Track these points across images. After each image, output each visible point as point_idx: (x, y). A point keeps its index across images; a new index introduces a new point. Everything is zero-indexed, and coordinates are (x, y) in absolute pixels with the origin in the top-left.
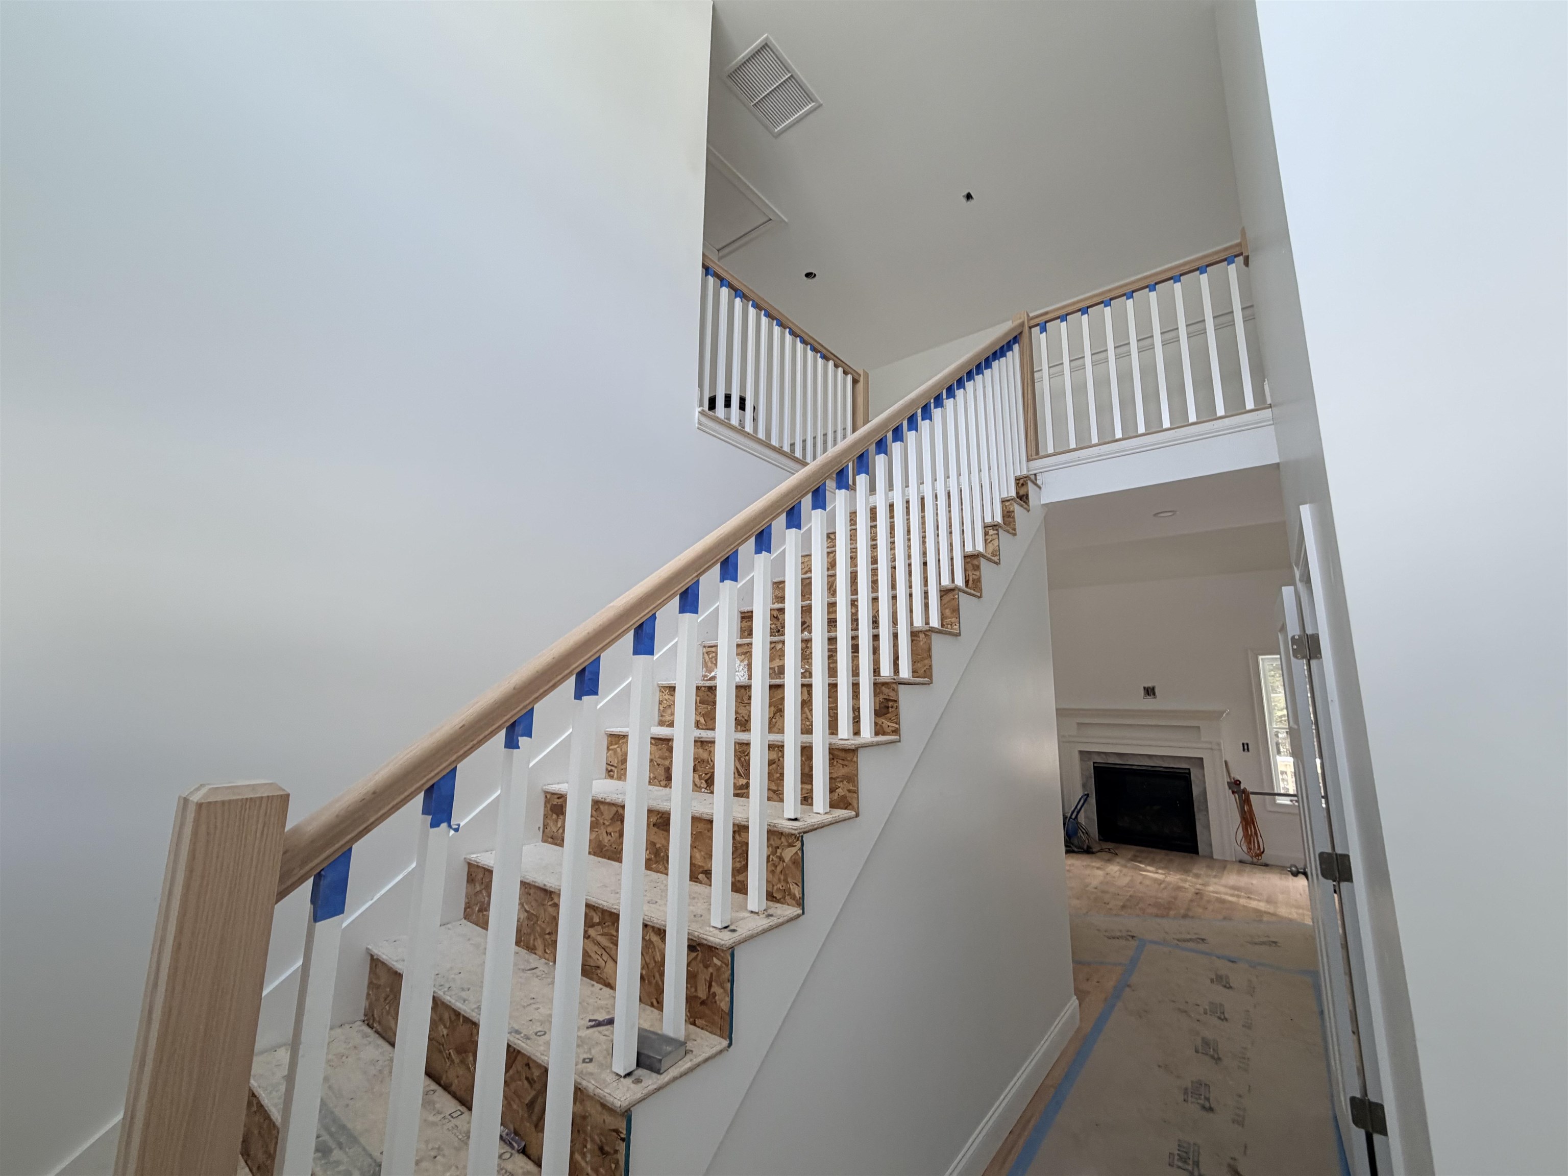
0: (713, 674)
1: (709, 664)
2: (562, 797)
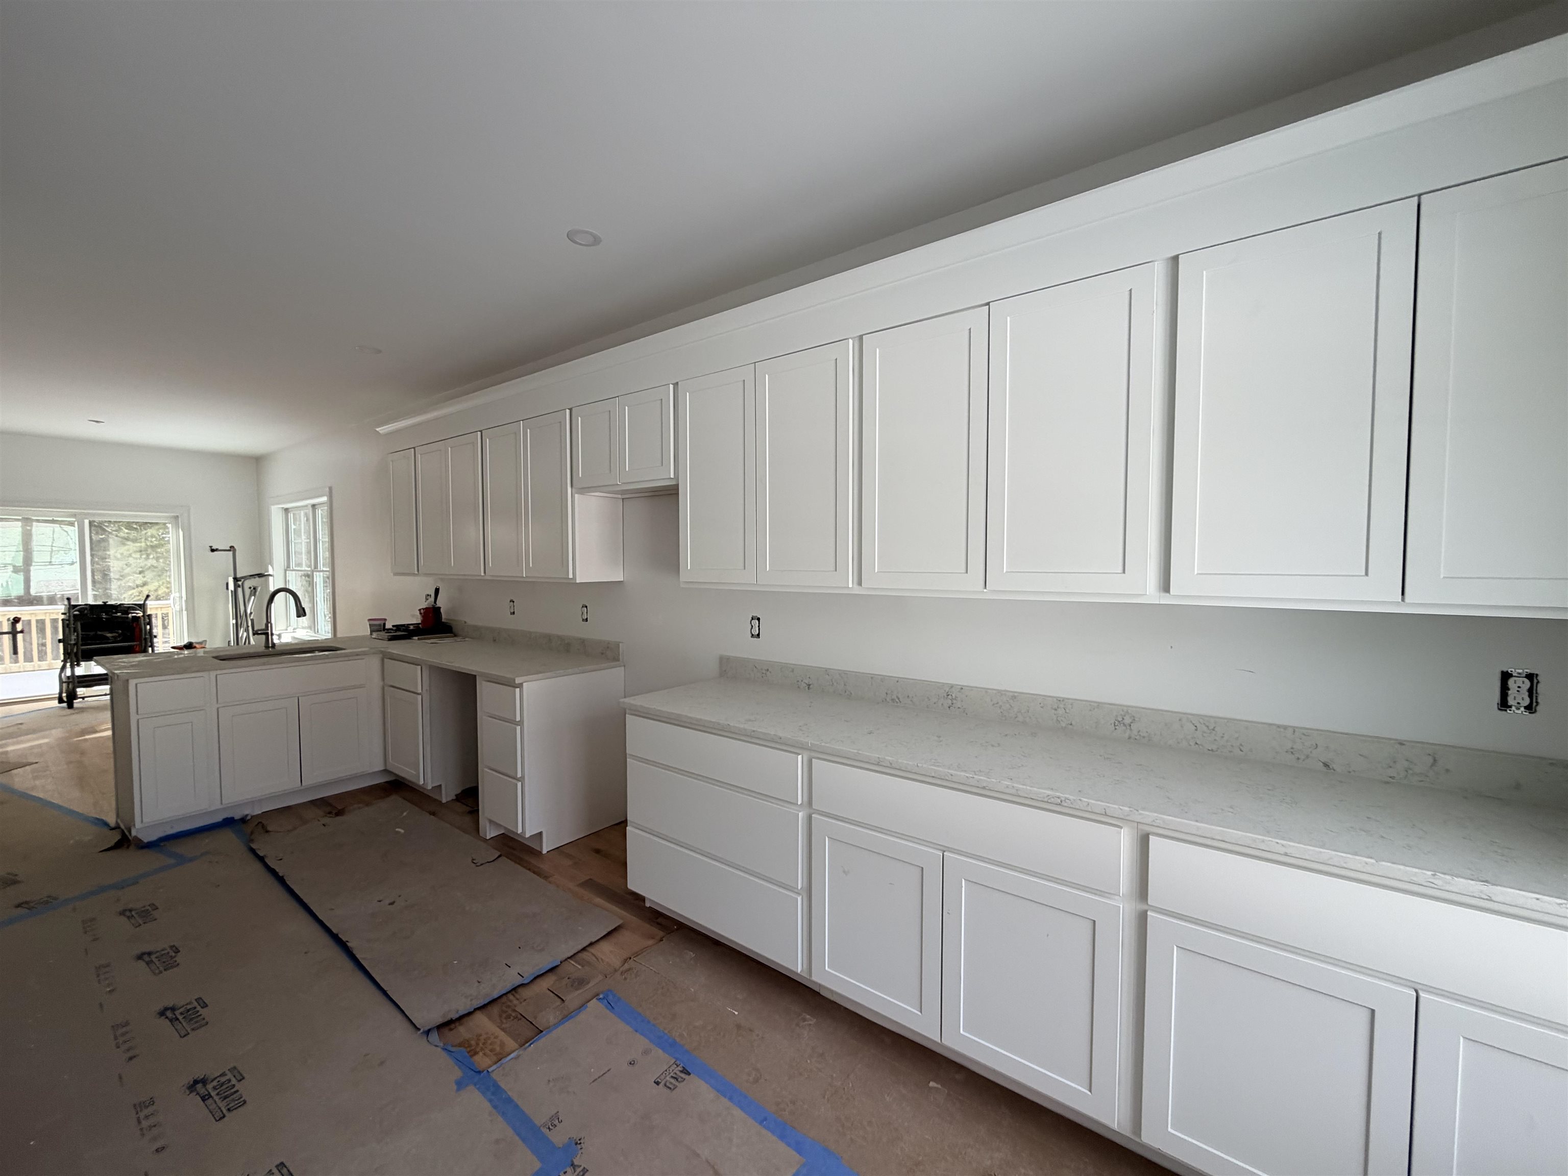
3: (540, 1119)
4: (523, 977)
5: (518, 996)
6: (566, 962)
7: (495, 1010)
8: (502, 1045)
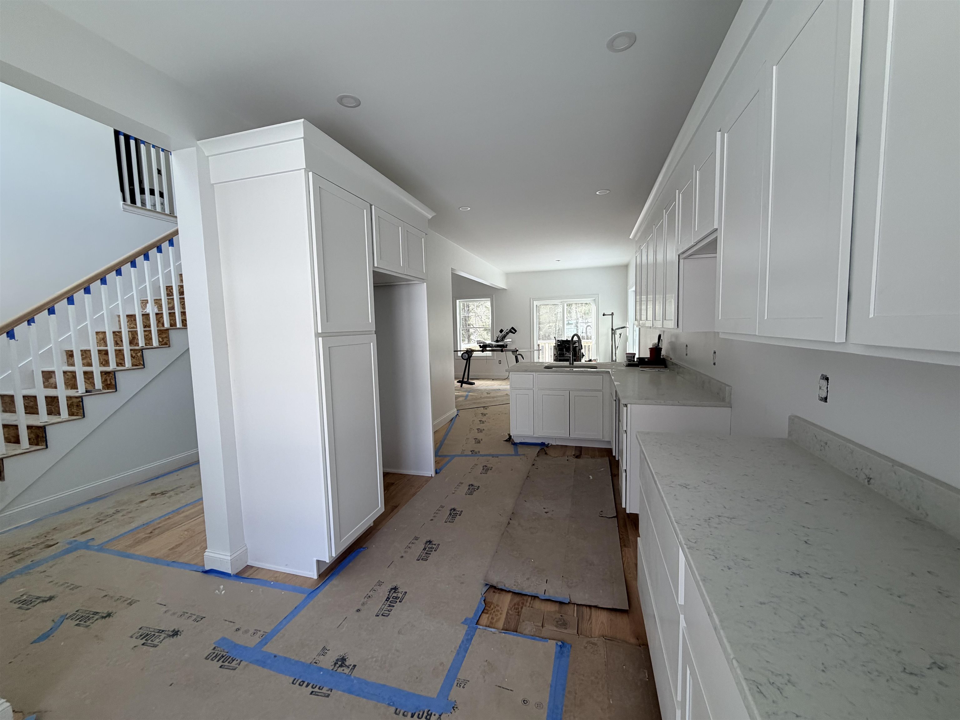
0: (145, 311)
1: (143, 307)
2: (72, 351)
3: (461, 676)
4: (545, 594)
5: (532, 602)
6: (573, 605)
7: (517, 599)
8: (498, 621)
